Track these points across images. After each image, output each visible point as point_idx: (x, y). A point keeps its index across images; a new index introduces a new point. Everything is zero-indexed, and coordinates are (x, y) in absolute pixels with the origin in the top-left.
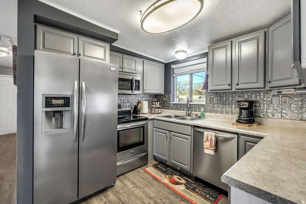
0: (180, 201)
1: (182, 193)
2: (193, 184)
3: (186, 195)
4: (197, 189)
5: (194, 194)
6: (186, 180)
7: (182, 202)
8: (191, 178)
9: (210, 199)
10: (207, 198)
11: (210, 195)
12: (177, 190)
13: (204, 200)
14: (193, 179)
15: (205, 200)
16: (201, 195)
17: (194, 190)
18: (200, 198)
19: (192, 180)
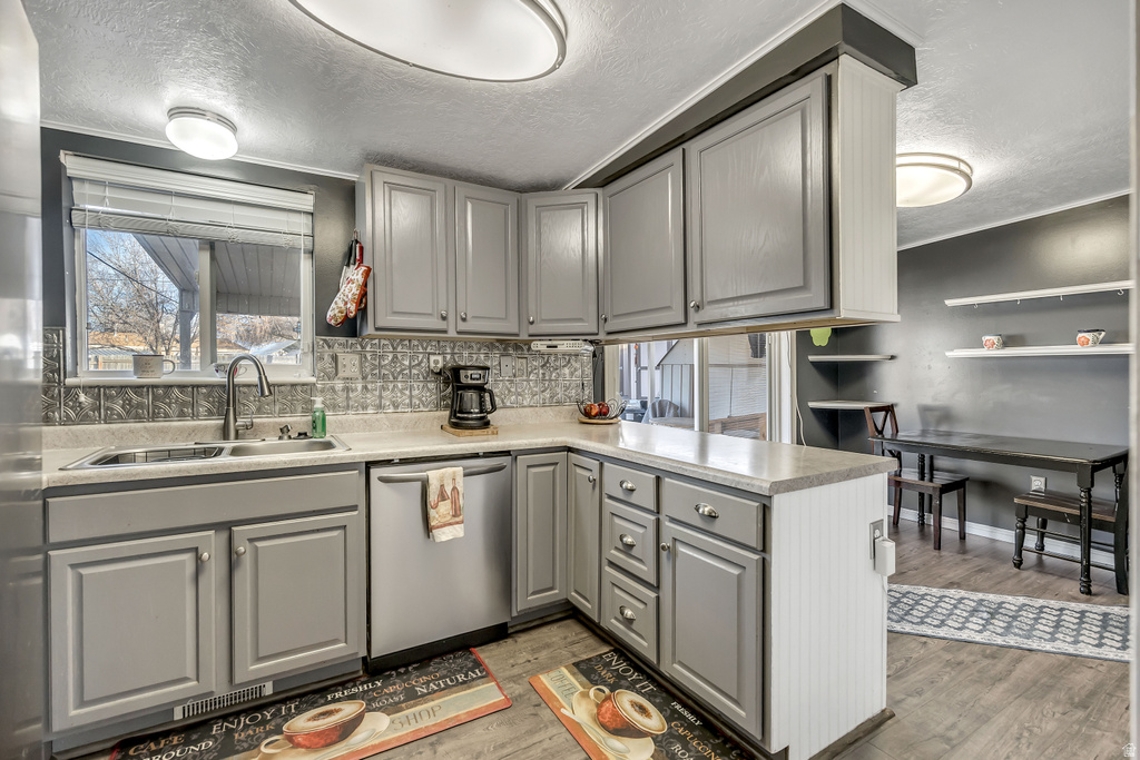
0: (435, 753)
1: (405, 732)
2: (382, 688)
3: (423, 726)
4: (418, 689)
5: (431, 704)
6: (352, 697)
7: (441, 749)
8: (354, 680)
9: (473, 679)
10: (464, 682)
11: (460, 672)
12: (377, 742)
13: (468, 691)
14: (362, 679)
15: (469, 688)
16: (444, 689)
17: (412, 696)
18: (455, 695)
19: (362, 683)
